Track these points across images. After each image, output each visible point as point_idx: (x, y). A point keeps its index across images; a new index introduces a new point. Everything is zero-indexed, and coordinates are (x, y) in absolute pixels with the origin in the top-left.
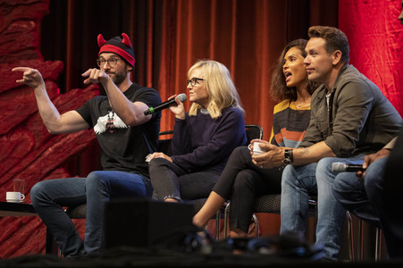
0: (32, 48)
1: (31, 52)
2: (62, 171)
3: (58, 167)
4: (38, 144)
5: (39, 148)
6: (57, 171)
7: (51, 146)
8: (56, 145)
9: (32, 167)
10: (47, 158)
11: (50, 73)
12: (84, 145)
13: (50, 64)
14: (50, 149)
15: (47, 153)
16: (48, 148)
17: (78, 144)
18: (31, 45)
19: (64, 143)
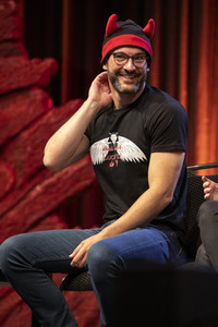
0: (12, 40)
1: (10, 46)
2: (55, 219)
3: (49, 214)
4: (20, 181)
5: (22, 187)
6: (48, 220)
7: (40, 183)
8: (47, 182)
9: (12, 214)
10: (34, 201)
11: (38, 77)
12: (88, 182)
13: (38, 63)
14: (38, 188)
15: (33, 194)
16: (34, 186)
17: (78, 181)
18: (10, 36)
19: (59, 179)
